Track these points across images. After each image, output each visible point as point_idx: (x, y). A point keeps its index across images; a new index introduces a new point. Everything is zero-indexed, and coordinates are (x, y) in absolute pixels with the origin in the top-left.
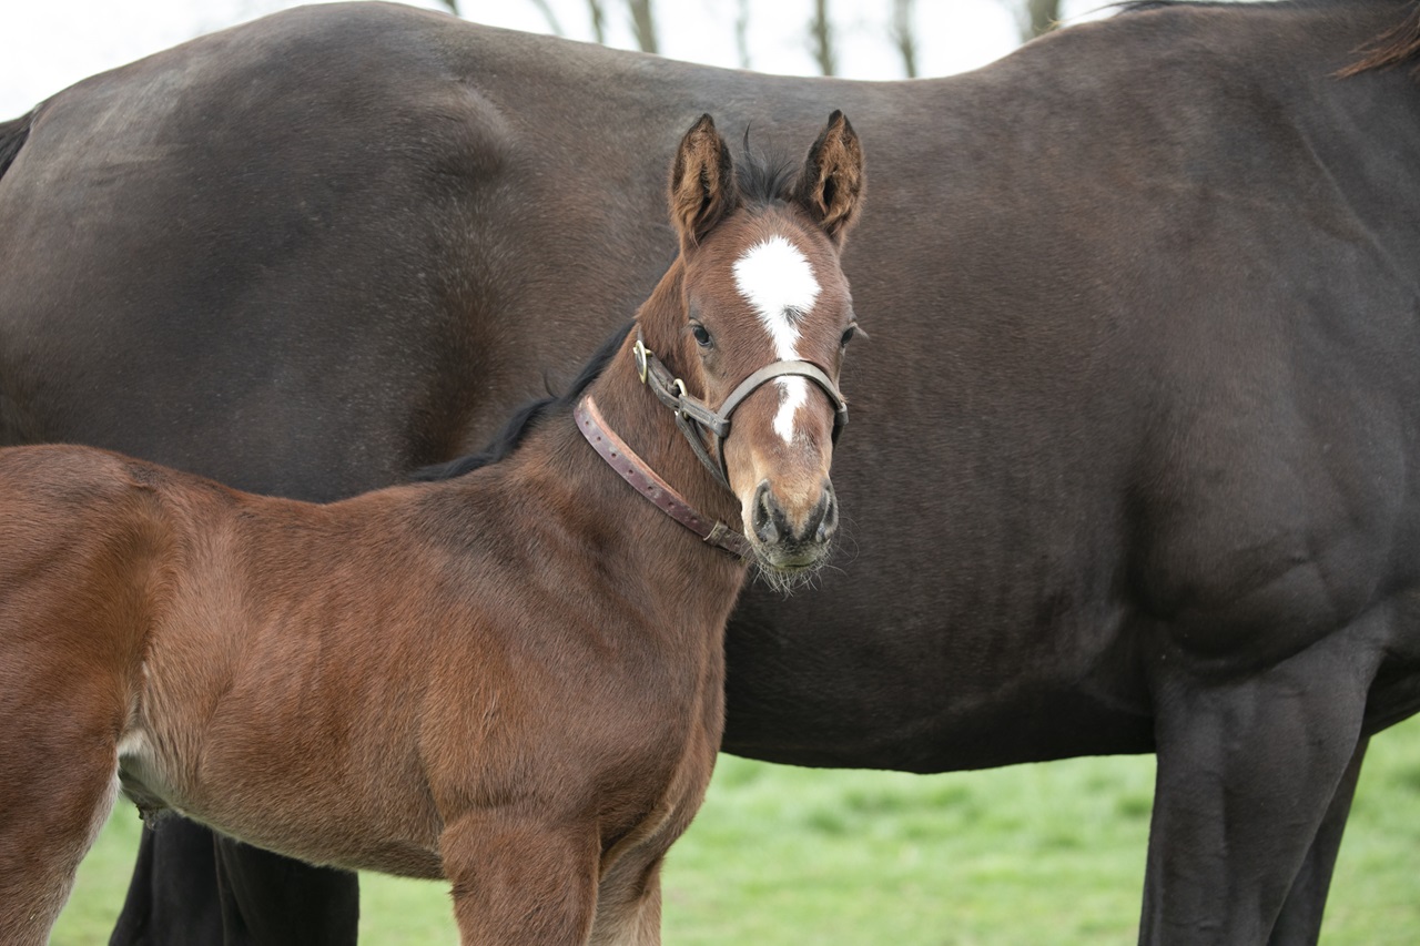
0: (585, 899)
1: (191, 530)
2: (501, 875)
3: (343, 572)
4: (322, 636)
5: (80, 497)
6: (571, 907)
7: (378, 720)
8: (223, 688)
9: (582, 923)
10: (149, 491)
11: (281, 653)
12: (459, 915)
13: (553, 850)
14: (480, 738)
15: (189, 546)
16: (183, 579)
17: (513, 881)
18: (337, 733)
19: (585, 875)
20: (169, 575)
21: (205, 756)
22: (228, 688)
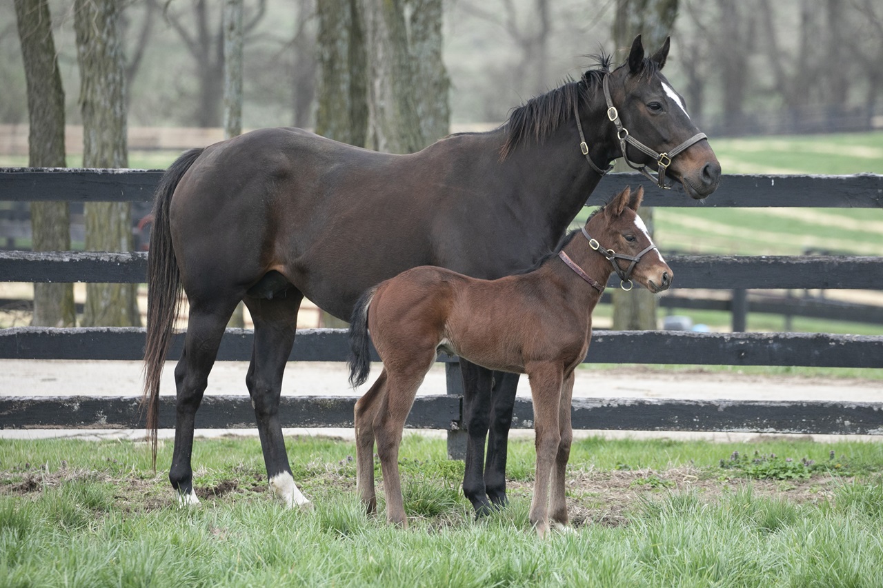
0: (559, 378)
1: (457, 291)
2: (538, 374)
3: (497, 301)
4: (491, 317)
5: (429, 284)
6: (556, 380)
7: (506, 337)
8: (465, 330)
9: (558, 384)
10: (446, 282)
11: (480, 322)
12: (530, 384)
13: (550, 367)
14: (534, 341)
15: (456, 295)
16: (455, 303)
17: (541, 374)
18: (495, 341)
19: (559, 372)
20: (451, 302)
21: (461, 347)
22: (467, 331)
